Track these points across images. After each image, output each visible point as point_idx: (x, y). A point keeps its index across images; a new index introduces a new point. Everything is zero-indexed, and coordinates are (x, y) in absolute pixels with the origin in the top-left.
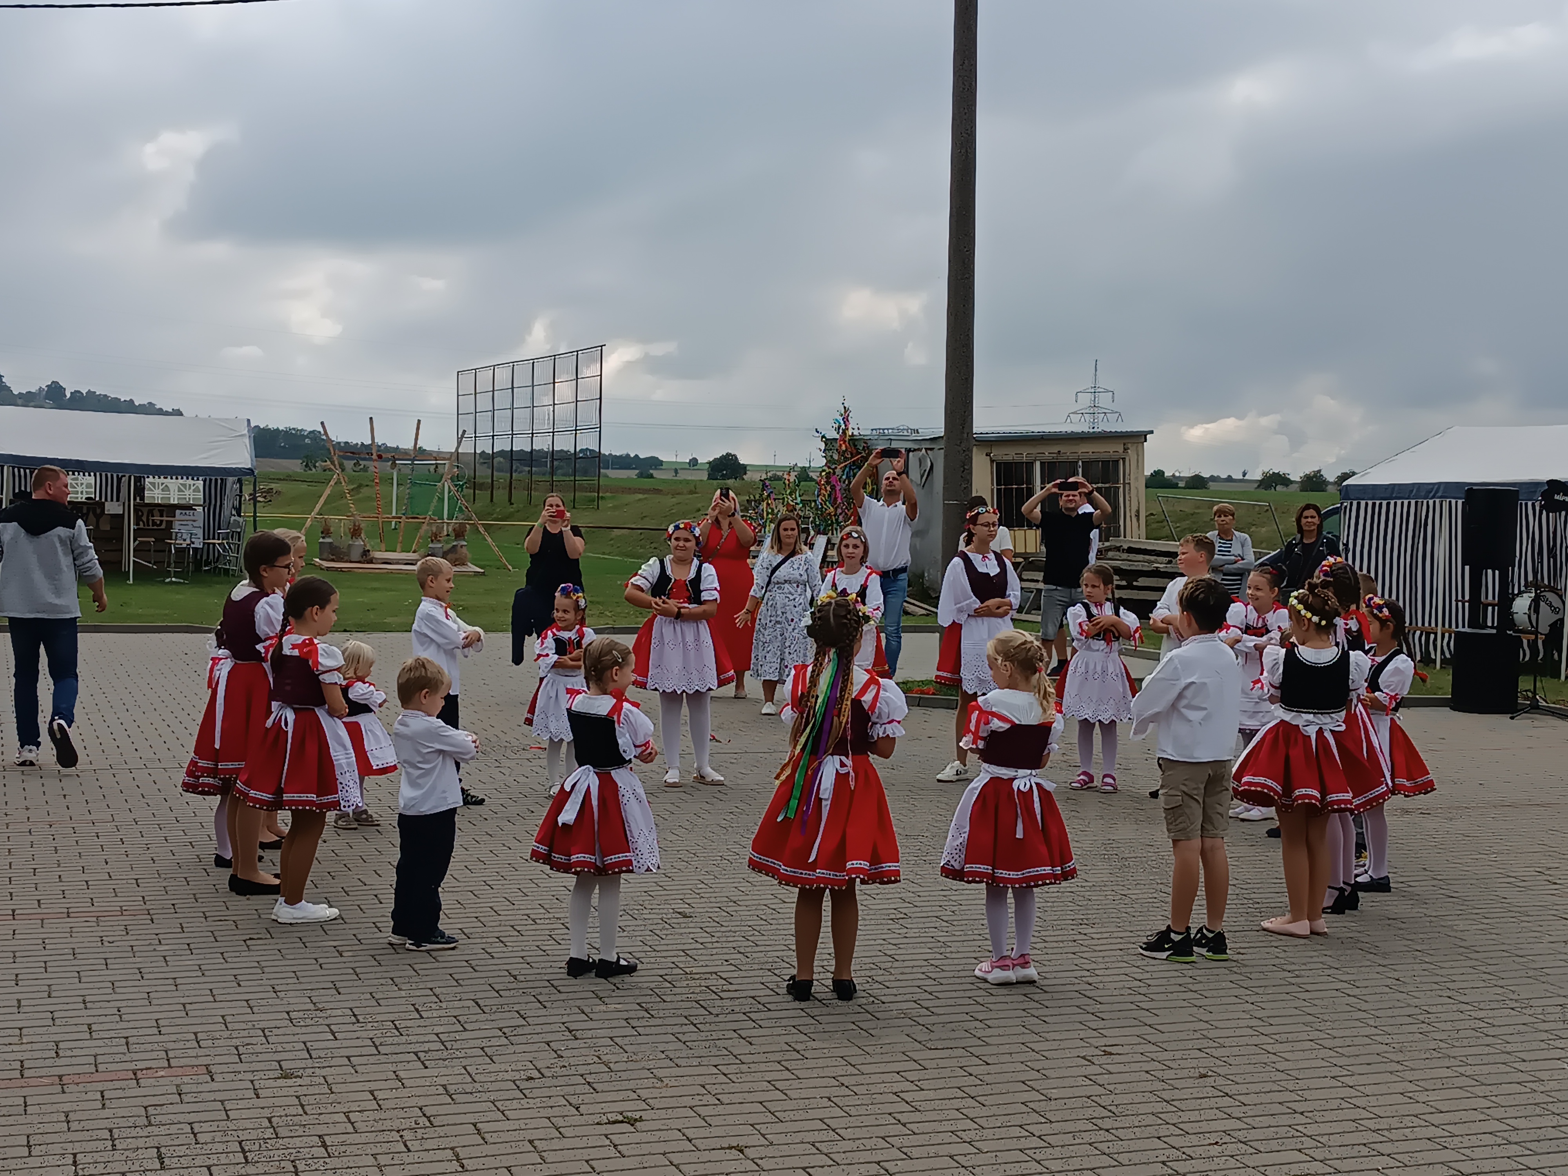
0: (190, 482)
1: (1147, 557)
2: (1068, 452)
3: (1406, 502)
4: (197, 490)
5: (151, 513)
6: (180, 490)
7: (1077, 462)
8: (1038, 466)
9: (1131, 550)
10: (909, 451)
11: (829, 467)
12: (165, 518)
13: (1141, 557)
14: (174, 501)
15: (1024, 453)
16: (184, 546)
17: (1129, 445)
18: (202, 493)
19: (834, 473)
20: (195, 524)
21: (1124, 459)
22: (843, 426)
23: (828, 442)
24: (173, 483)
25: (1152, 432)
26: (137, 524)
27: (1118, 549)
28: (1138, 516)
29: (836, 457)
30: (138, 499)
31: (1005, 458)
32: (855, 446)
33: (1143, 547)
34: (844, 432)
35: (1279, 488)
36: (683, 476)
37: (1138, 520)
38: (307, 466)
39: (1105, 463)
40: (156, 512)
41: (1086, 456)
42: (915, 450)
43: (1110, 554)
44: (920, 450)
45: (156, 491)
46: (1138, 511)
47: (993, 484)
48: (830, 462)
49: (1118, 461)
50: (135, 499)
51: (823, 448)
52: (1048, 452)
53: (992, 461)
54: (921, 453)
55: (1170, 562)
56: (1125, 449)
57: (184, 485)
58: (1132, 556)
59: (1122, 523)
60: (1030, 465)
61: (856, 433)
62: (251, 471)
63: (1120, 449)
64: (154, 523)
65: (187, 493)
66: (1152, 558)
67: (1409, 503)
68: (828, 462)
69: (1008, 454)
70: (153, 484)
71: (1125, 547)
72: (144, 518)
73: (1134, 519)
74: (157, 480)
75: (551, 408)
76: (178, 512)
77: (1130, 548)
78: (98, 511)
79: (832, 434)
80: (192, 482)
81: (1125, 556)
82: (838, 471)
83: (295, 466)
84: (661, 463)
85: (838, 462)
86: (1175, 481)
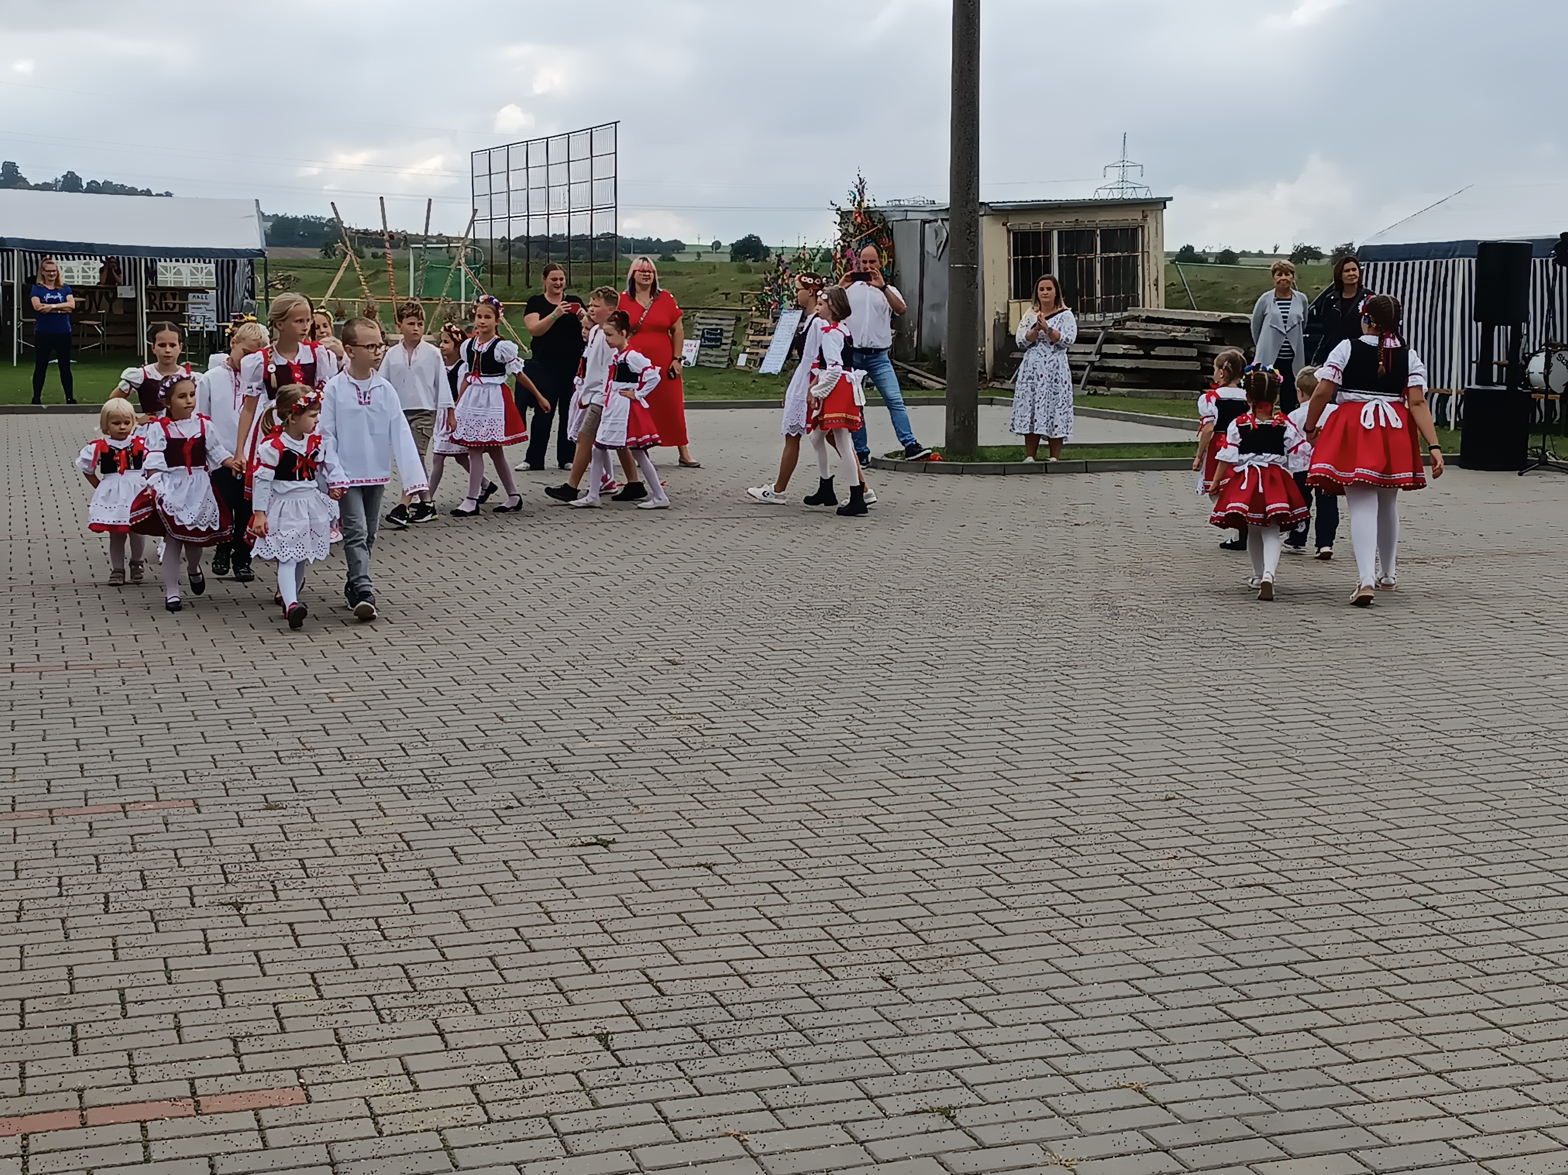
0: (202, 264)
1: (1165, 327)
2: (1086, 220)
3: (1425, 262)
4: (209, 273)
5: (163, 297)
6: (192, 274)
7: (1095, 232)
8: (1055, 234)
9: (1149, 320)
10: (924, 222)
11: (844, 241)
12: (177, 301)
13: (1159, 326)
14: (187, 284)
15: (1041, 223)
16: (198, 329)
17: (1148, 213)
18: (214, 276)
19: (849, 247)
20: (209, 308)
21: (1143, 227)
22: (858, 198)
23: (845, 216)
24: (185, 267)
25: (1171, 199)
26: (150, 308)
27: (1136, 319)
28: (1156, 285)
29: (851, 230)
30: (150, 284)
31: (1021, 227)
32: (871, 219)
33: (1161, 316)
34: (859, 204)
35: (1310, 262)
36: (705, 258)
37: (1157, 289)
38: (326, 254)
39: (1124, 230)
40: (168, 295)
41: (1104, 226)
42: (930, 221)
43: (1128, 324)
44: (936, 221)
45: (168, 275)
46: (1157, 280)
47: (1009, 255)
48: (845, 235)
49: (1136, 229)
50: (147, 283)
51: (838, 221)
52: (1066, 221)
53: (1009, 231)
54: (936, 224)
55: (1188, 331)
56: (1145, 217)
57: (196, 269)
58: (1151, 326)
59: (1140, 292)
60: (1048, 234)
61: (871, 204)
62: (261, 253)
63: (1140, 218)
64: (167, 307)
65: (199, 276)
66: (1170, 327)
67: (1428, 263)
68: (843, 235)
69: (1026, 224)
70: (165, 268)
71: (1144, 317)
72: (157, 302)
73: (1153, 288)
74: (168, 264)
75: (567, 188)
76: (190, 295)
77: (1148, 317)
78: (111, 295)
79: (847, 206)
80: (204, 265)
81: (1143, 325)
82: (854, 245)
83: (314, 254)
84: (683, 246)
85: (853, 236)
86: (1204, 257)
